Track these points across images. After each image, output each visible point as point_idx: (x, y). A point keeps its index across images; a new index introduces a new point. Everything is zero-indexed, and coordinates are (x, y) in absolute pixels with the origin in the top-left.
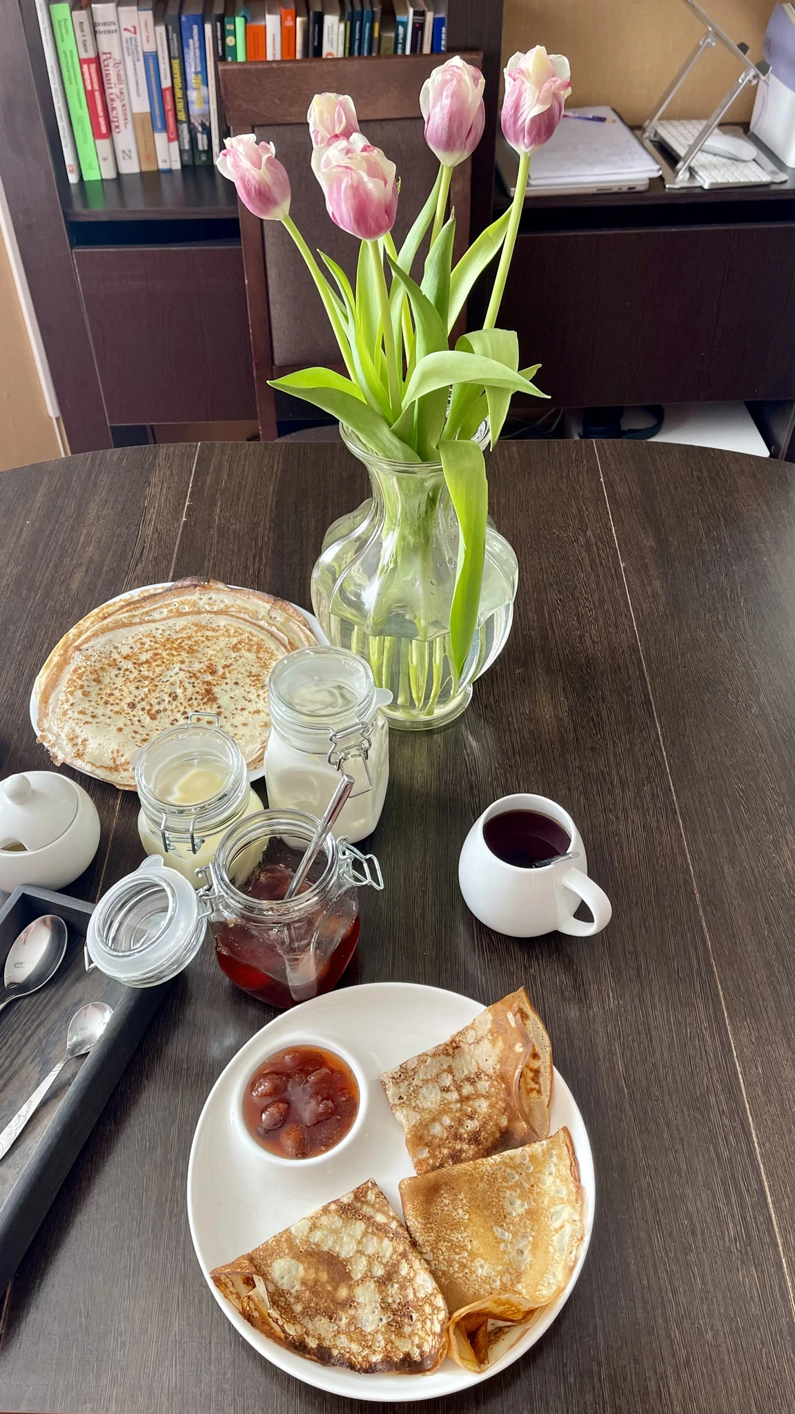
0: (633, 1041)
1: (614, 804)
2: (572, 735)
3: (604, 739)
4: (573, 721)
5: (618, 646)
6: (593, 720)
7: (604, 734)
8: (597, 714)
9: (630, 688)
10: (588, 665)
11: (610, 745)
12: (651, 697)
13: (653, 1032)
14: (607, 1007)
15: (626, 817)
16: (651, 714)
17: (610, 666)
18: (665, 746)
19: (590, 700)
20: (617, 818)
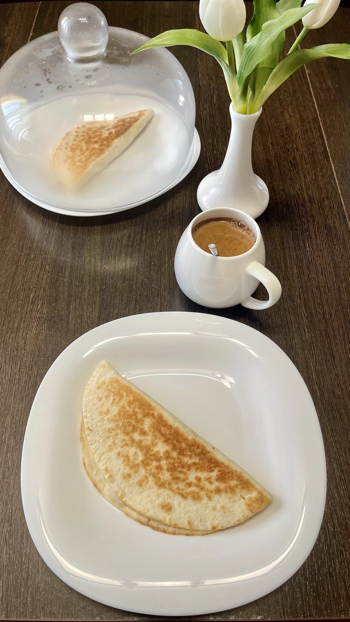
0: (322, 359)
1: (305, 213)
2: (277, 171)
3: (298, 173)
4: (278, 162)
5: (305, 118)
6: (291, 162)
7: (298, 170)
8: (293, 158)
9: (314, 142)
10: (287, 128)
11: (302, 177)
12: (327, 148)
13: (335, 354)
14: (304, 338)
15: (314, 220)
16: (327, 158)
17: (301, 130)
18: (337, 177)
19: (289, 150)
20: (308, 221)
